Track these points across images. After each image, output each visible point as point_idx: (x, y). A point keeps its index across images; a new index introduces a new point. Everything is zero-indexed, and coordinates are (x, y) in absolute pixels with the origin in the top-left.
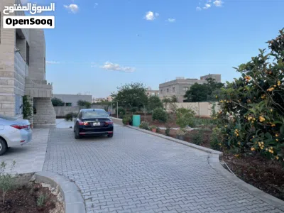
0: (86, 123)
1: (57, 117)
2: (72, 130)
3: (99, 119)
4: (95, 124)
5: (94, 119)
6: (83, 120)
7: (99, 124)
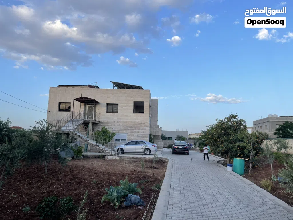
0: (176, 147)
1: (164, 147)
2: (171, 152)
3: (182, 145)
4: (180, 147)
5: (180, 145)
6: (175, 146)
7: (182, 148)
